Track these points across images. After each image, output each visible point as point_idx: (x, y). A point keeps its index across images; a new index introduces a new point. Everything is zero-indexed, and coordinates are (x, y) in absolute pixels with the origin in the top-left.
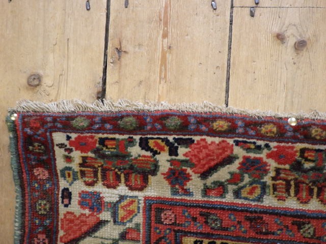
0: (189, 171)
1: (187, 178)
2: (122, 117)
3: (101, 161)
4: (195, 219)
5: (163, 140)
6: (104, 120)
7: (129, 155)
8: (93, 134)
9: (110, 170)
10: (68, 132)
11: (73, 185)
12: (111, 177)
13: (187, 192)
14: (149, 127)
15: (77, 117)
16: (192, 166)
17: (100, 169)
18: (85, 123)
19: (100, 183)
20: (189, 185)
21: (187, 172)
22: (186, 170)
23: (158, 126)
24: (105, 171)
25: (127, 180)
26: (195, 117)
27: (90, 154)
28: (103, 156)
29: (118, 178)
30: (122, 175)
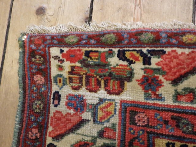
0: (161, 78)
1: (159, 84)
2: (104, 34)
3: (85, 70)
4: (166, 122)
5: (138, 52)
6: (90, 37)
7: (108, 64)
8: (81, 48)
9: (92, 76)
10: (62, 47)
11: (62, 89)
12: (93, 83)
13: (159, 97)
14: (126, 42)
15: (69, 35)
16: (164, 74)
17: (84, 76)
18: (75, 40)
19: (84, 88)
20: (161, 91)
21: (159, 79)
22: (158, 77)
23: (134, 41)
24: (88, 77)
25: (106, 85)
26: (166, 33)
27: (78, 64)
28: (88, 66)
29: (98, 83)
30: (103, 81)
